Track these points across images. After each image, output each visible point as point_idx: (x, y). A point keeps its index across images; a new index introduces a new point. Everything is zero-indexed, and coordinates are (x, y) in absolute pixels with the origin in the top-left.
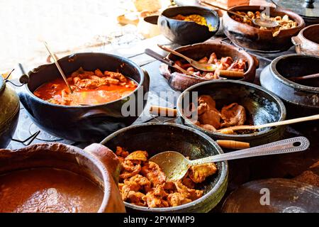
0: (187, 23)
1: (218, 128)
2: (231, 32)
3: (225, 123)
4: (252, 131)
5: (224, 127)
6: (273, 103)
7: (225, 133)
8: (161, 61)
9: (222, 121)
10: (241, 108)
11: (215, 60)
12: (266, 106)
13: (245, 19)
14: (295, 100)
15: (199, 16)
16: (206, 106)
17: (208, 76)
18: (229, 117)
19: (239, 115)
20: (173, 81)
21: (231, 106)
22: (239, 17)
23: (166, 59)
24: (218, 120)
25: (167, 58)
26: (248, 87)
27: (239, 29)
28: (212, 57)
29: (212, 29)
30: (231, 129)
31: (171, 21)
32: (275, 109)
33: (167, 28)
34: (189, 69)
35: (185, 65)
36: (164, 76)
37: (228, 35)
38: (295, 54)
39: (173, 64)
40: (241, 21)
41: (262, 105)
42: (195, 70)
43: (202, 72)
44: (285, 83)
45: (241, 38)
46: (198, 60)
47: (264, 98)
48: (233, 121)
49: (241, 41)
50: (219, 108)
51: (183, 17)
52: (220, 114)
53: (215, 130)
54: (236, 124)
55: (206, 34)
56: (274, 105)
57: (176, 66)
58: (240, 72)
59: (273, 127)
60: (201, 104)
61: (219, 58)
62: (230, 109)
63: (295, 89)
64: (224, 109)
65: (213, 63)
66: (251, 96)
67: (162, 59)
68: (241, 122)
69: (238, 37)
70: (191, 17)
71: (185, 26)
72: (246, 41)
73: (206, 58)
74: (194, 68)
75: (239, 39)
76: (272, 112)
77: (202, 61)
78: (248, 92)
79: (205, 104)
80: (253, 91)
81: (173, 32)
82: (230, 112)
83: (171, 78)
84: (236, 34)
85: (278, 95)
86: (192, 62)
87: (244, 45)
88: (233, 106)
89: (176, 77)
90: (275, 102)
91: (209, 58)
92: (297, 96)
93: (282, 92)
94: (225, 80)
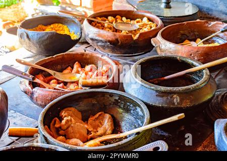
0: (47, 33)
1: (85, 141)
2: (92, 39)
3: (93, 134)
4: (121, 139)
5: (92, 139)
6: (137, 107)
7: (90, 146)
8: (21, 77)
9: (89, 132)
10: (108, 116)
11: (80, 69)
12: (132, 112)
13: (106, 25)
14: (158, 102)
15: (60, 25)
16: (71, 120)
17: (72, 87)
18: (96, 128)
19: (107, 123)
20: (35, 96)
21: (97, 115)
22: (100, 23)
23: (25, 74)
24: (84, 132)
25: (27, 73)
26: (111, 95)
27: (99, 35)
28: (76, 66)
29: (74, 37)
30: (97, 141)
31: (31, 33)
32: (140, 113)
33: (27, 40)
34: (52, 81)
35: (48, 78)
36: (26, 92)
37: (90, 42)
38: (157, 56)
39: (34, 79)
40: (103, 27)
41: (127, 110)
42: (58, 82)
43: (65, 84)
44: (147, 86)
45: (103, 44)
46: (61, 71)
47: (127, 104)
48: (100, 131)
49: (103, 47)
50: (85, 119)
51: (44, 27)
52: (86, 126)
53: (81, 143)
54: (104, 134)
55: (69, 42)
56: (139, 110)
57: (37, 80)
58: (104, 80)
59: (138, 133)
60: (65, 118)
61: (83, 67)
62: (97, 119)
63: (157, 91)
64: (91, 120)
65: (78, 72)
66: (116, 103)
67: (21, 75)
68: (109, 131)
69: (99, 44)
70: (52, 26)
71: (46, 37)
72: (108, 47)
73: (69, 68)
74: (58, 80)
75: (101, 46)
76: (137, 117)
77: (66, 71)
78: (113, 99)
79: (69, 118)
80: (117, 98)
81: (33, 44)
82: (97, 122)
83: (32, 94)
84: (98, 41)
85: (142, 99)
86: (55, 74)
87: (107, 50)
88: (100, 115)
89: (38, 91)
90: (139, 106)
91: (72, 68)
92: (159, 98)
93: (144, 95)
94: (88, 90)
